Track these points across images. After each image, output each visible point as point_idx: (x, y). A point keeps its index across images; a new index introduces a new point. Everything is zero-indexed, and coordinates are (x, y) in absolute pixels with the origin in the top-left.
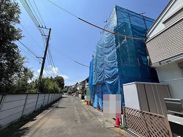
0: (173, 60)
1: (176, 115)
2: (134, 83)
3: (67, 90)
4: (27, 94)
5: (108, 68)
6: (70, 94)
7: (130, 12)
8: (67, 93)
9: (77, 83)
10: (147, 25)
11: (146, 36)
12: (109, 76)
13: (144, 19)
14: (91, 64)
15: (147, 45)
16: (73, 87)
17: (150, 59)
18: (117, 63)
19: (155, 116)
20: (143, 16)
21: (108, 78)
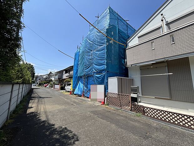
0: (138, 65)
1: (134, 93)
2: (116, 77)
3: (35, 80)
4: (20, 84)
5: (96, 63)
6: (40, 85)
7: (119, 17)
8: (35, 84)
9: (51, 73)
10: (128, 32)
11: (126, 43)
12: (97, 70)
13: (127, 26)
14: (76, 55)
15: (126, 51)
16: (45, 77)
17: (127, 62)
18: (106, 61)
19: (125, 95)
20: (127, 23)
21: (96, 71)
